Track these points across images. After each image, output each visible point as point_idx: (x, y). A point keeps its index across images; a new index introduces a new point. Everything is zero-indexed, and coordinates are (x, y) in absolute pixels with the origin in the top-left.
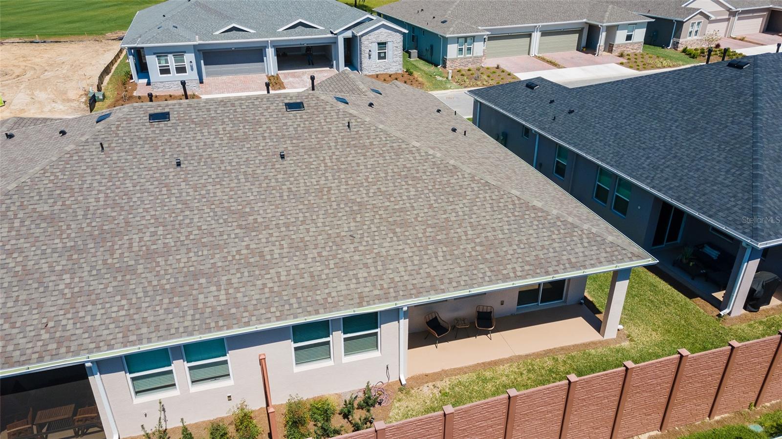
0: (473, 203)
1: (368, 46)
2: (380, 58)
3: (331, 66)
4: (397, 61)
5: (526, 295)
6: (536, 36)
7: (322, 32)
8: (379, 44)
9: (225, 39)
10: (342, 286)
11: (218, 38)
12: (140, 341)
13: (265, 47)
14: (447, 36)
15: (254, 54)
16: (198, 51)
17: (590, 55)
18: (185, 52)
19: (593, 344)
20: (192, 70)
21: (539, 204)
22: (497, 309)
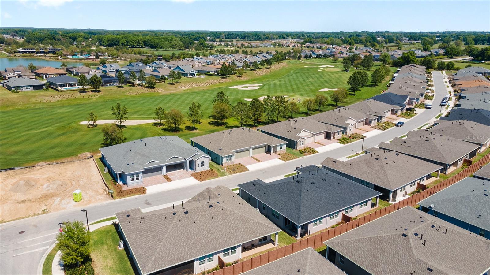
1: (198, 163)
3: (184, 169)
4: (207, 166)
5: (260, 240)
6: (251, 150)
8: (201, 162)
9: (150, 165)
10: (231, 242)
11: (147, 166)
12: (203, 255)
13: (163, 166)
14: (223, 156)
15: (159, 169)
17: (269, 155)
18: (139, 173)
19: (273, 248)
20: (141, 178)
21: (261, 222)
22: (256, 244)
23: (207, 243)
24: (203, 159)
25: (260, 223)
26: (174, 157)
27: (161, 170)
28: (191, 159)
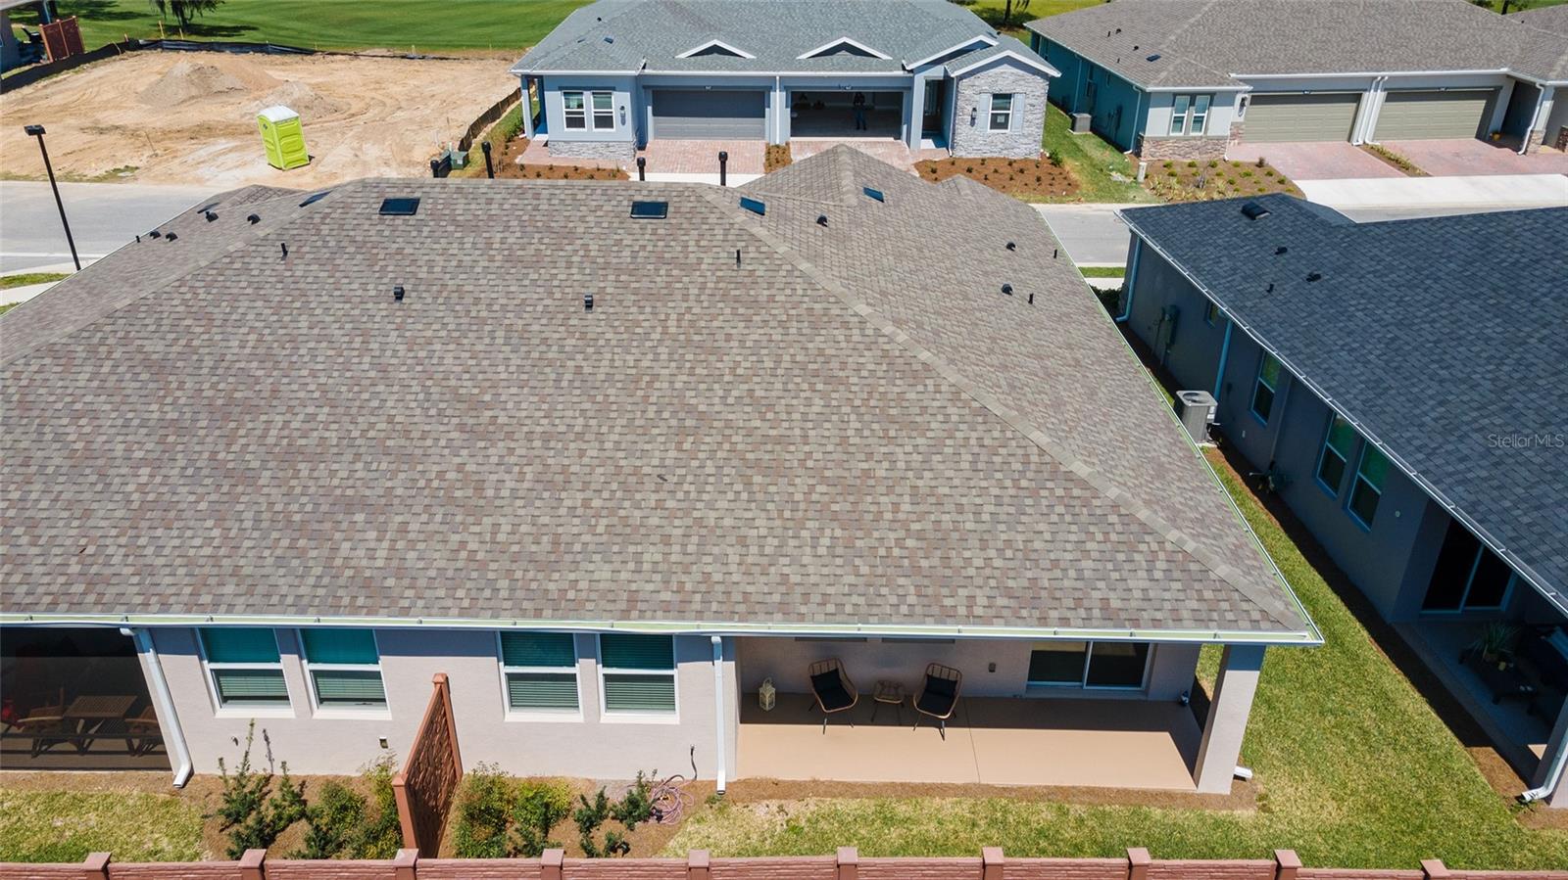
0: (937, 446)
1: (973, 99)
2: (995, 124)
3: (898, 136)
4: (1030, 135)
5: (1049, 661)
6: (1374, 100)
7: (886, 66)
8: (996, 96)
9: (694, 69)
10: (604, 573)
11: (683, 66)
12: (215, 607)
13: (770, 88)
14: (1149, 89)
15: (747, 101)
16: (645, 87)
17: (1507, 150)
18: (614, 89)
19: (1167, 798)
20: (623, 123)
23: (350, 507)
24: (1005, 79)
25: (1069, 477)
26: (845, 47)
27: (764, 117)
28: (937, 73)
